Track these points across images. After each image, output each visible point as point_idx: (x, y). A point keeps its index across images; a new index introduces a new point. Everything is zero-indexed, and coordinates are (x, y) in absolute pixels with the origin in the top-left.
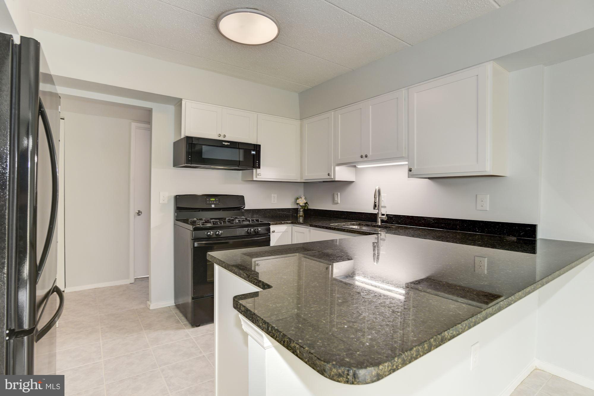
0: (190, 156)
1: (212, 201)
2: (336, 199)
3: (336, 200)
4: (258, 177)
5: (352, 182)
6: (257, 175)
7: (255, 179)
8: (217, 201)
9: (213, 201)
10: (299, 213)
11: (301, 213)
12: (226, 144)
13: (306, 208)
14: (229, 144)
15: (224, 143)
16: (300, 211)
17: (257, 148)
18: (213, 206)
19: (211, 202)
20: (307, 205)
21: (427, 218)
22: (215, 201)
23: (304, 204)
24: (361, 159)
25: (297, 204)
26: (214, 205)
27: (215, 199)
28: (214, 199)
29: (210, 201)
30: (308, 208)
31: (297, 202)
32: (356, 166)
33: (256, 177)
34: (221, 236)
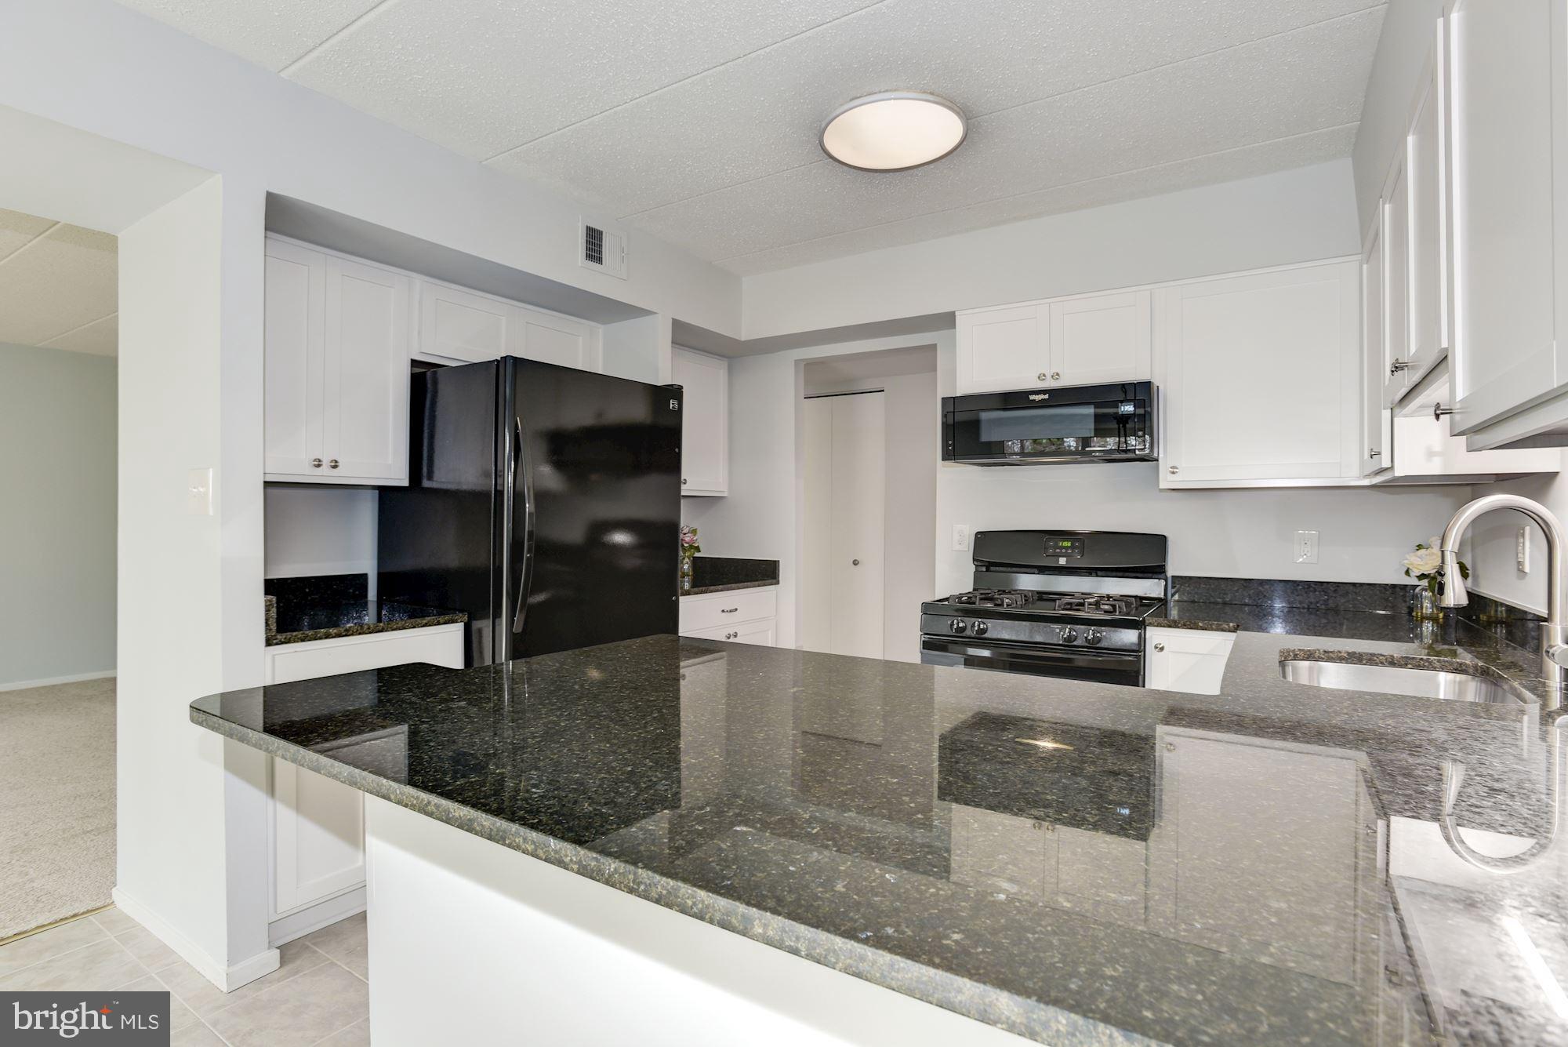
0: (950, 442)
1: (1061, 548)
4: (1169, 478)
6: (1168, 471)
7: (1164, 484)
8: (1079, 548)
9: (1067, 548)
12: (1040, 397)
14: (1047, 397)
15: (1032, 397)
17: (1142, 393)
18: (1062, 561)
19: (1058, 550)
22: (1074, 547)
26: (1065, 559)
27: (1071, 544)
28: (1069, 544)
29: (1056, 547)
33: (1166, 479)
34: (986, 635)
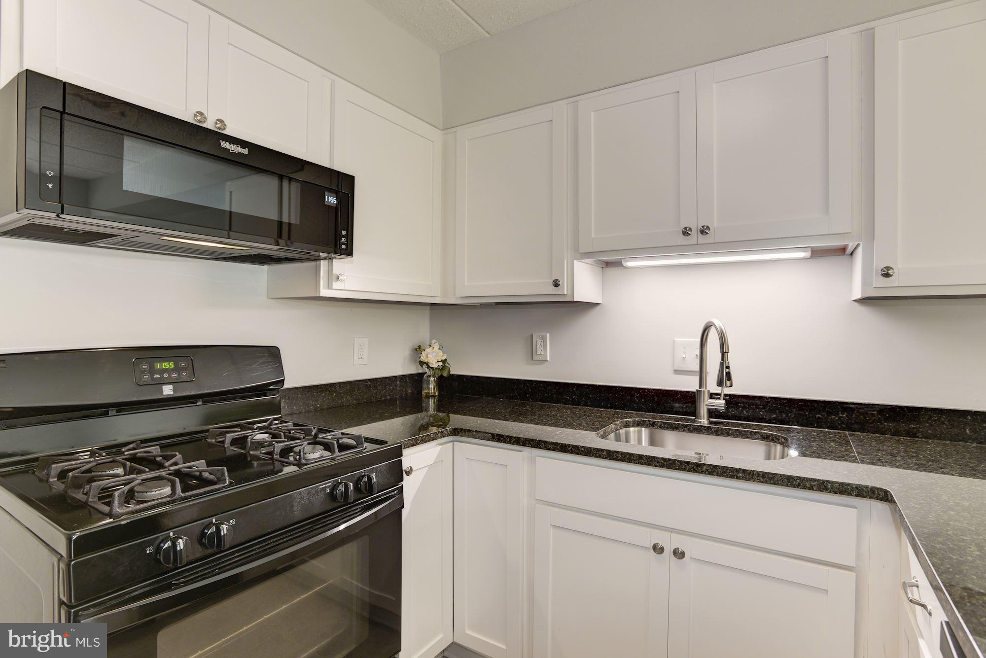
1: (161, 371)
2: (540, 349)
3: (538, 353)
4: (336, 285)
5: (590, 306)
6: (333, 278)
7: (324, 292)
8: (184, 369)
9: (169, 370)
10: (424, 386)
11: (432, 387)
12: (236, 149)
13: (445, 374)
14: (245, 151)
15: (224, 144)
16: (428, 382)
17: (344, 184)
18: (168, 390)
19: (157, 375)
20: (446, 364)
21: (859, 407)
22: (177, 369)
23: (441, 364)
24: (684, 240)
25: (422, 363)
26: (171, 387)
27: (175, 364)
28: (172, 365)
29: (153, 370)
30: (451, 373)
31: (423, 358)
32: (623, 263)
33: (329, 287)
